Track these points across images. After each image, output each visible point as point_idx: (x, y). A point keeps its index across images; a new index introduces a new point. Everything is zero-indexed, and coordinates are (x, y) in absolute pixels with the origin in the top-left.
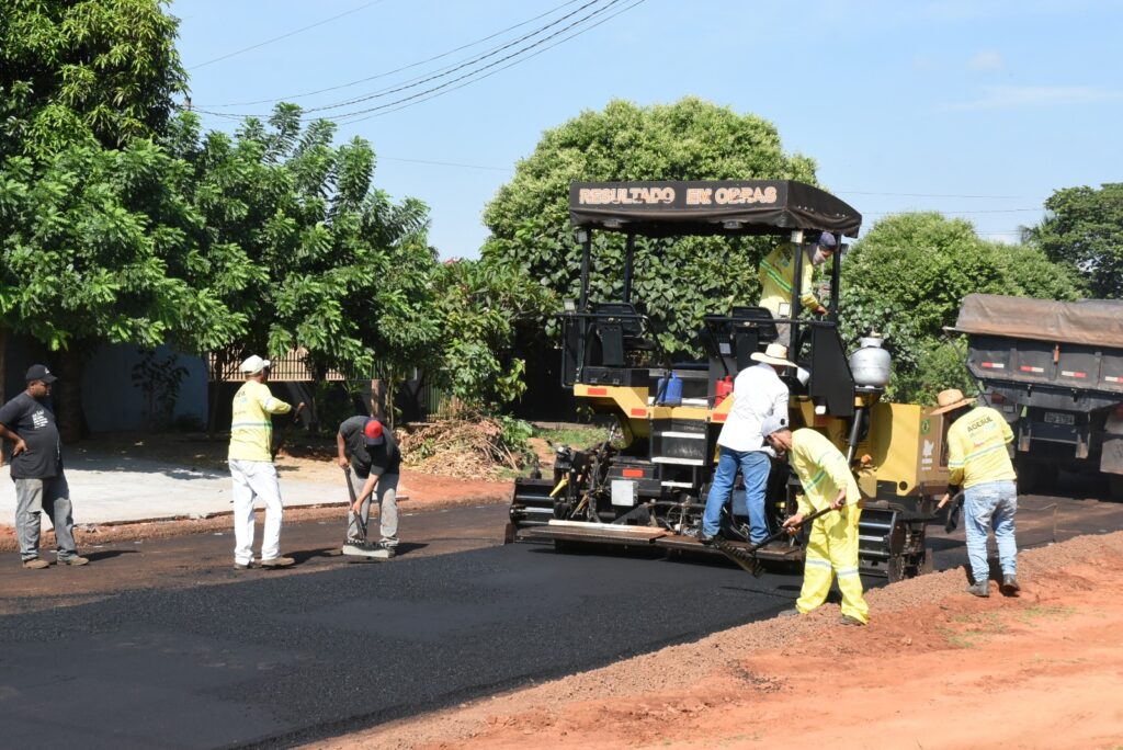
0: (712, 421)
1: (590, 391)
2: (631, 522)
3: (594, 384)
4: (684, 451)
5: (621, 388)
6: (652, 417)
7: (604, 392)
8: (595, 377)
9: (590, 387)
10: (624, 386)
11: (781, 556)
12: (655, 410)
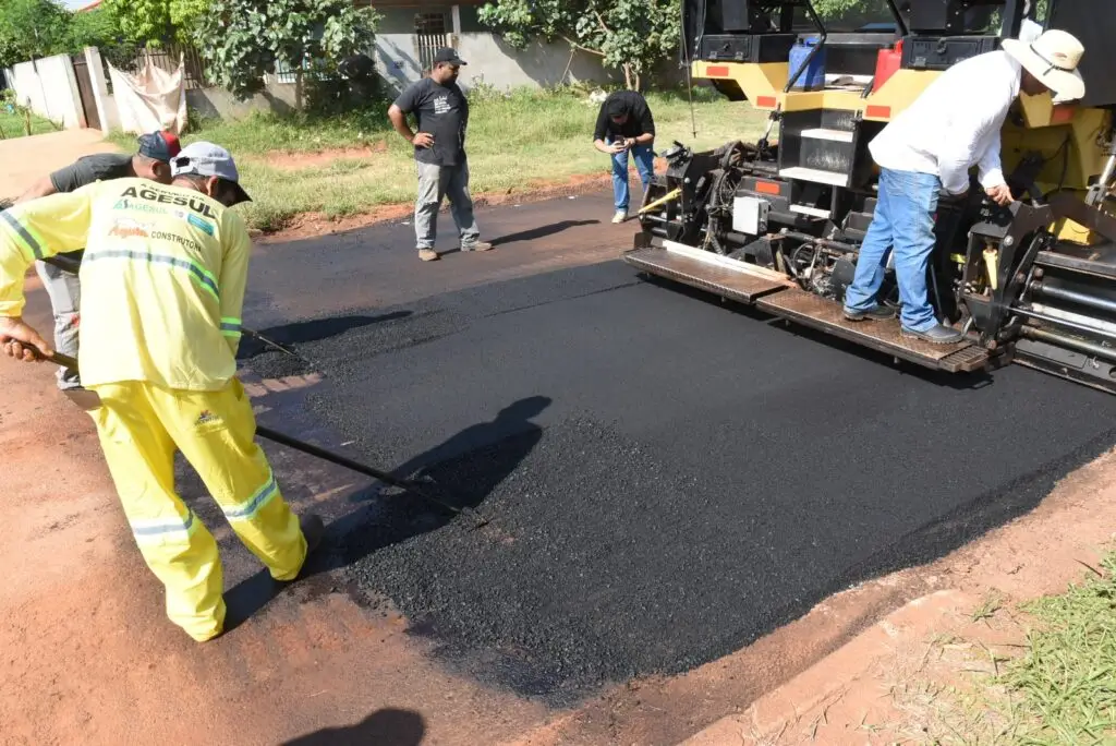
0: (864, 117)
1: (710, 70)
2: (749, 259)
3: (713, 61)
4: (828, 160)
5: (746, 65)
6: (783, 109)
7: (725, 71)
8: (714, 49)
9: (710, 64)
10: (749, 62)
11: (932, 360)
12: (788, 99)
